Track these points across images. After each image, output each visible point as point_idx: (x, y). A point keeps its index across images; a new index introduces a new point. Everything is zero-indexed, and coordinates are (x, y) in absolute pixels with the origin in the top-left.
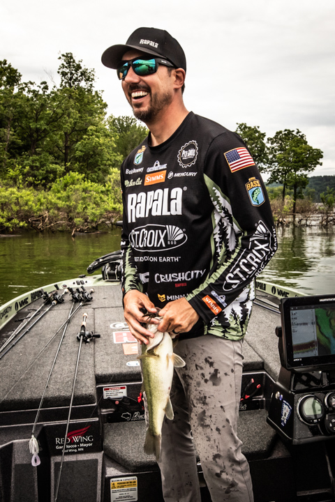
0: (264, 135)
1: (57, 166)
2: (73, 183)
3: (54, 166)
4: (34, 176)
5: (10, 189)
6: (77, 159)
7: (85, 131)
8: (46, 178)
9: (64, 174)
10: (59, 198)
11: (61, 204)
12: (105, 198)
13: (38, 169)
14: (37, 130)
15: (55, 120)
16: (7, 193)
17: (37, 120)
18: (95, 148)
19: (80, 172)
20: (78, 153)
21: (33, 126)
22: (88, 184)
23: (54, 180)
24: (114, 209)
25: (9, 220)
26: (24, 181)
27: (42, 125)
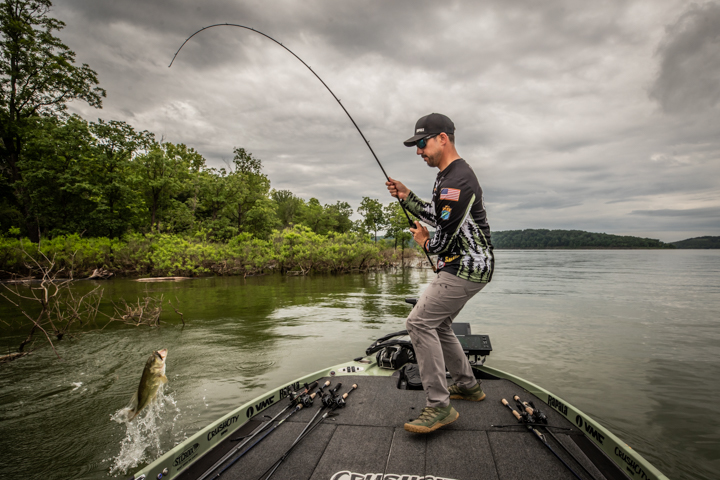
0: (381, 205)
1: (234, 228)
2: (245, 240)
3: (230, 228)
4: (216, 235)
5: (198, 245)
6: (248, 223)
7: (253, 203)
8: (224, 236)
9: (238, 233)
10: (234, 251)
11: (236, 255)
12: (268, 250)
13: (218, 229)
14: (218, 202)
15: (231, 195)
16: (195, 248)
17: (217, 195)
18: (261, 215)
19: (250, 232)
20: (249, 219)
21: (214, 199)
22: (256, 241)
23: (230, 238)
24: (275, 258)
25: (196, 267)
26: (208, 239)
27: (221, 198)
